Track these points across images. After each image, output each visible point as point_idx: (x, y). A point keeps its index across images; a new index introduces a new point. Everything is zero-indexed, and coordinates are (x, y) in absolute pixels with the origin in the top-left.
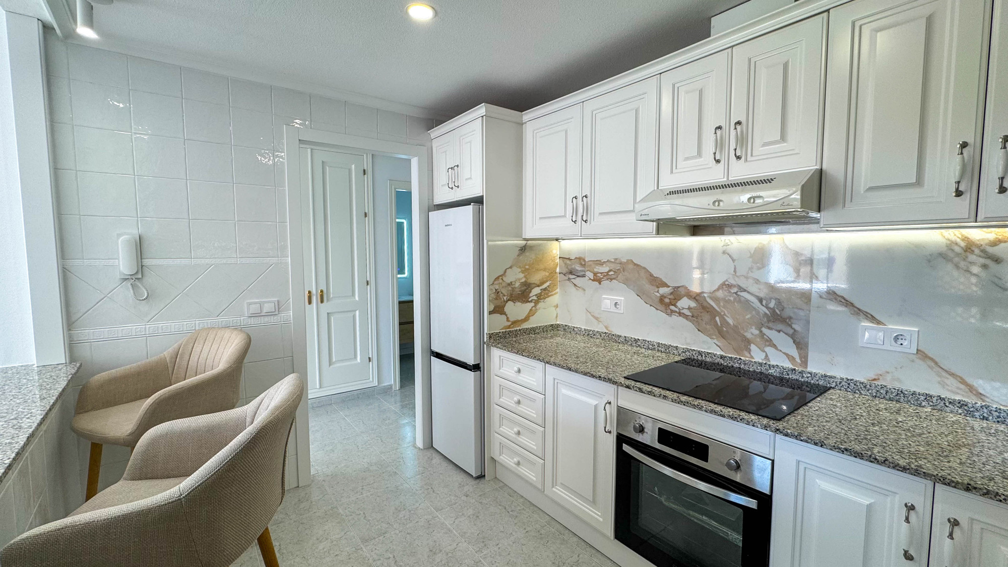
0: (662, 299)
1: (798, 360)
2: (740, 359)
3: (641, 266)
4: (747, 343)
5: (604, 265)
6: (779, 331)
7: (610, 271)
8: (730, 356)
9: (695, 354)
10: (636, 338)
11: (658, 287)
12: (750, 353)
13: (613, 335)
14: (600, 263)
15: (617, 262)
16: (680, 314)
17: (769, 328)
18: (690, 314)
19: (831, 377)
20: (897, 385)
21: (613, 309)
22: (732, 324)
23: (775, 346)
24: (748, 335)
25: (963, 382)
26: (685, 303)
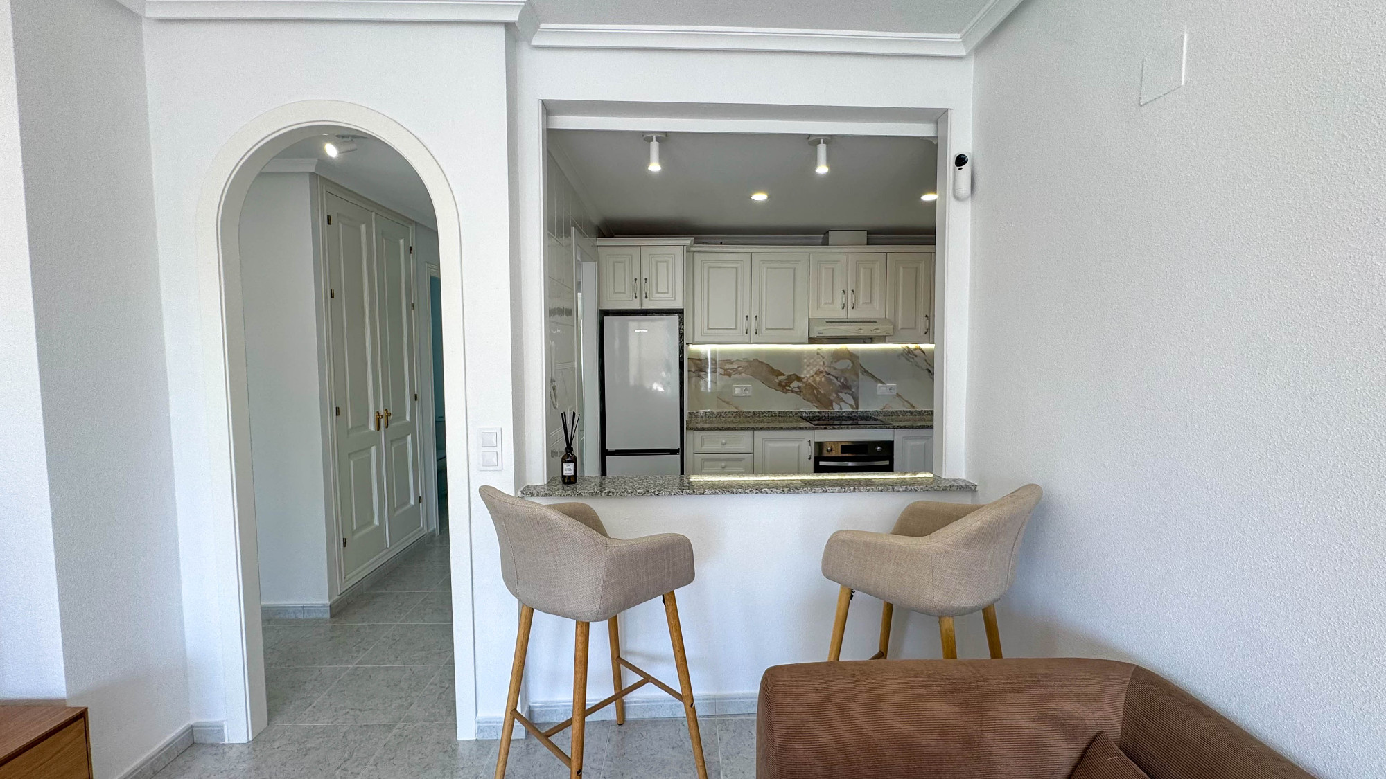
0: (780, 384)
1: (855, 408)
2: (829, 411)
3: (765, 363)
4: (830, 403)
5: (734, 363)
6: (846, 393)
7: (739, 367)
8: (824, 410)
9: (804, 413)
10: (763, 411)
11: (777, 376)
12: (833, 409)
13: (744, 412)
14: (731, 362)
15: (746, 360)
16: (792, 391)
17: (842, 392)
18: (799, 391)
19: (869, 411)
20: (892, 409)
21: (743, 394)
22: (823, 393)
23: (844, 401)
24: (831, 398)
25: (909, 403)
26: (795, 384)
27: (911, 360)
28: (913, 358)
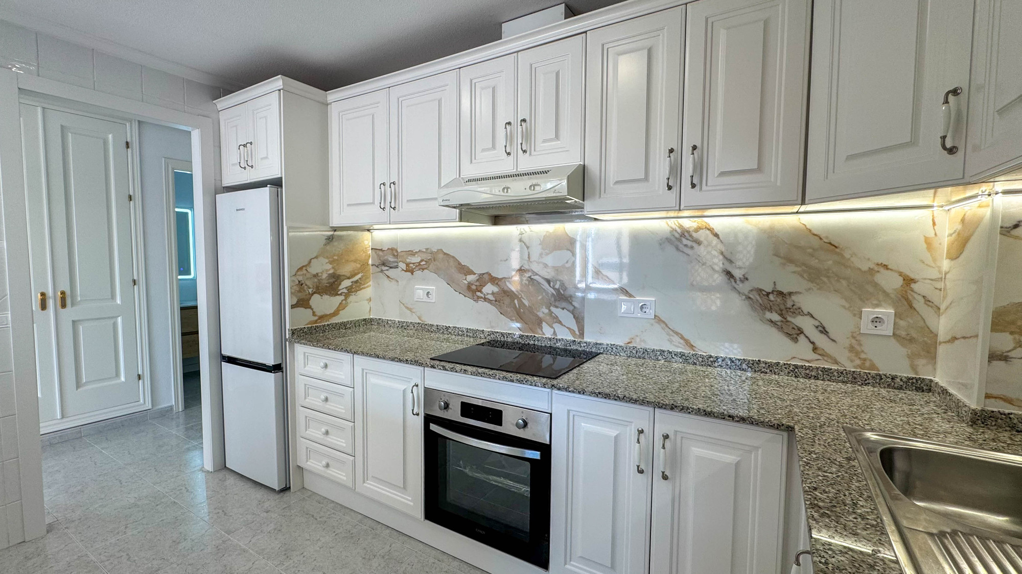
0: (469, 287)
1: (577, 333)
2: (534, 336)
3: (451, 255)
4: (539, 322)
5: (416, 255)
6: (563, 309)
7: (422, 261)
8: (526, 334)
9: (499, 336)
10: (447, 326)
11: (466, 275)
12: (542, 331)
13: (426, 325)
14: (412, 253)
15: (429, 251)
16: (485, 299)
17: (557, 307)
18: (494, 299)
19: (600, 344)
20: (643, 346)
21: (425, 299)
22: (527, 305)
23: (560, 322)
24: (541, 315)
25: (682, 338)
26: (489, 289)
27: (688, 250)
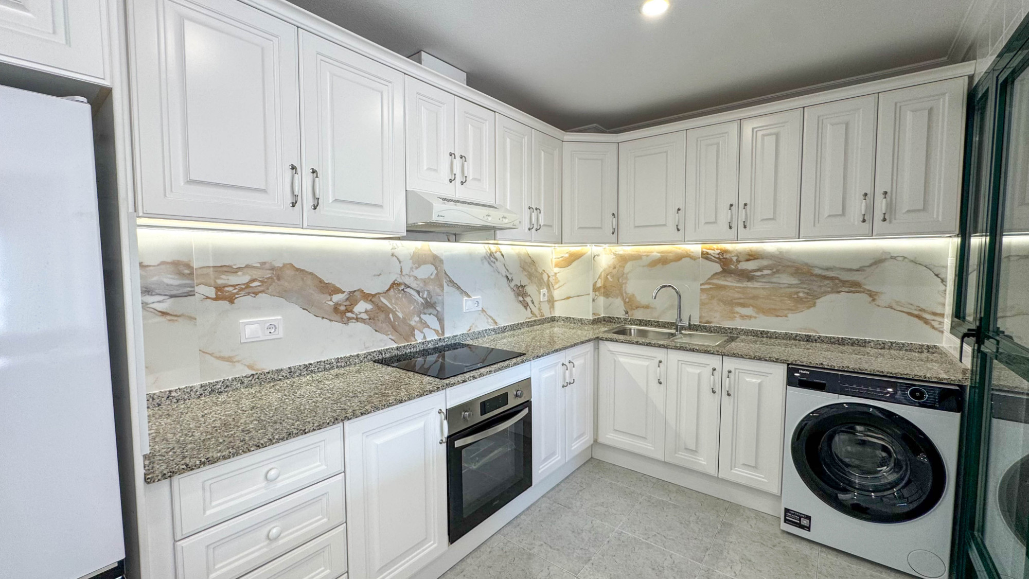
0: (336, 308)
1: (440, 332)
2: (411, 344)
3: (307, 272)
4: (412, 332)
5: (240, 273)
6: (430, 314)
7: (252, 281)
8: (403, 345)
9: (376, 354)
10: (307, 363)
11: (331, 295)
12: (415, 338)
14: (231, 270)
15: (267, 266)
16: (357, 319)
17: (425, 314)
18: (368, 317)
19: (456, 336)
20: (478, 330)
21: (265, 336)
22: (401, 317)
23: (428, 327)
24: (413, 323)
25: (493, 319)
26: (362, 307)
27: (492, 264)
28: (494, 262)
